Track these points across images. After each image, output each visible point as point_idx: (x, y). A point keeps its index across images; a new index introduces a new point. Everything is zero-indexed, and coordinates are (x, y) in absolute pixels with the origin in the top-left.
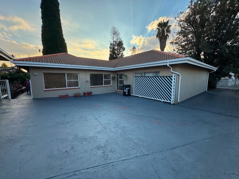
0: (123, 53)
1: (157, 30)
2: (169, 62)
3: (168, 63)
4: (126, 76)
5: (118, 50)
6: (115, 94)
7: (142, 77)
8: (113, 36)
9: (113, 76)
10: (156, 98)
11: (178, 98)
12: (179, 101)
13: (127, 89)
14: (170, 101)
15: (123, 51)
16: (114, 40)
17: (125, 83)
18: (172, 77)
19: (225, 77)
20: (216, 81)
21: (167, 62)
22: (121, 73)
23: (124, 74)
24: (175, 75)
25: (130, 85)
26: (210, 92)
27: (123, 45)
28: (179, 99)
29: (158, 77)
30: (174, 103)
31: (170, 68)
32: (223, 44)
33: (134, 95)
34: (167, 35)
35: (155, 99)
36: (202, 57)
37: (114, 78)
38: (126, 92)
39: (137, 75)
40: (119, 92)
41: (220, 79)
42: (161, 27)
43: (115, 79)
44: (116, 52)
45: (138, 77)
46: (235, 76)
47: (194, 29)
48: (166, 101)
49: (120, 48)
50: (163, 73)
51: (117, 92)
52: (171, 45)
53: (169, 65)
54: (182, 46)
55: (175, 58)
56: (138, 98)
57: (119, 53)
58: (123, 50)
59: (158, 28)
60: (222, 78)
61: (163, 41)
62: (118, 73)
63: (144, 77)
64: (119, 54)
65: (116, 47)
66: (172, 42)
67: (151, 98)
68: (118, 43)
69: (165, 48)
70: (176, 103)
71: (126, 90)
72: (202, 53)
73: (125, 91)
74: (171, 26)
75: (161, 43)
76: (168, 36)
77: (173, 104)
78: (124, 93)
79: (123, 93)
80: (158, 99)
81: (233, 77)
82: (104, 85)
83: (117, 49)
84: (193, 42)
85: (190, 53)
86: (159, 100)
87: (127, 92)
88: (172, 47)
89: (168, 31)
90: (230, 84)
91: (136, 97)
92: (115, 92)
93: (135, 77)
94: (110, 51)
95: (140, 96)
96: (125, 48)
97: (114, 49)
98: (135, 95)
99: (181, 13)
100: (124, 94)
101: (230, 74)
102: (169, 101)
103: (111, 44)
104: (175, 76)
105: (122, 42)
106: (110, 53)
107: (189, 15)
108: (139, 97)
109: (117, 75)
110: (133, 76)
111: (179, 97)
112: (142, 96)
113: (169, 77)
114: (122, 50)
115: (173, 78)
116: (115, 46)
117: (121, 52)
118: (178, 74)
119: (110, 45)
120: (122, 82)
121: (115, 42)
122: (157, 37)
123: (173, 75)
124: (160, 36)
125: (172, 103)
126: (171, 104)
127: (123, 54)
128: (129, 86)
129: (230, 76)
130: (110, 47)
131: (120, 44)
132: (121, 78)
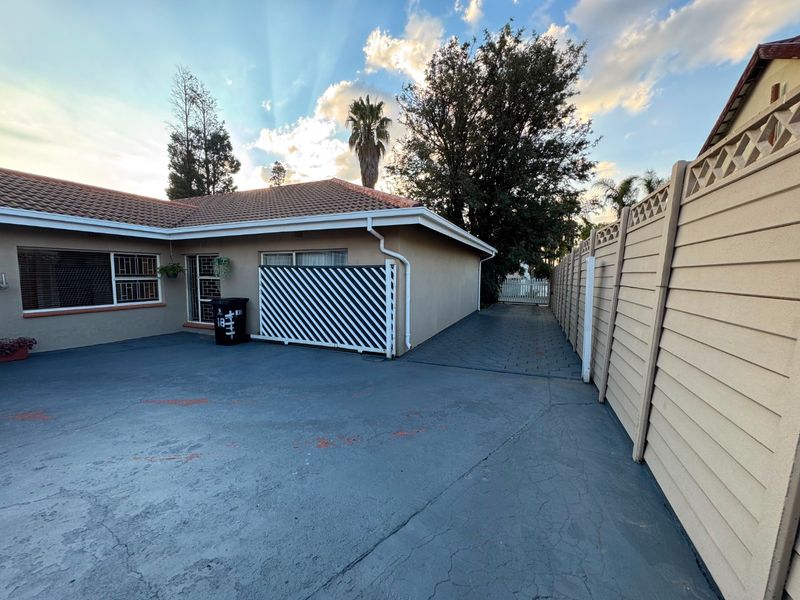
0: (230, 181)
1: (351, 123)
2: (373, 218)
3: (370, 220)
4: (229, 264)
5: (211, 167)
6: (183, 338)
7: (289, 268)
8: (183, 105)
9: (168, 263)
10: (342, 342)
11: (405, 336)
12: (409, 345)
13: (230, 315)
14: (384, 347)
15: (233, 172)
16: (191, 123)
17: (226, 292)
18: (385, 269)
19: (512, 273)
20: (497, 283)
21: (366, 219)
22: (208, 251)
23: (221, 256)
24: (392, 261)
25: (246, 300)
26: (486, 312)
27: (230, 149)
28: (408, 339)
29: (343, 269)
30: (394, 353)
31: (379, 240)
32: (504, 190)
33: (261, 337)
34: (380, 143)
35: (336, 346)
36: (466, 220)
37: (172, 273)
38: (225, 329)
39: (273, 261)
40: (200, 332)
41: (504, 278)
42: (362, 118)
43: (175, 275)
44: (202, 171)
45: (275, 268)
46: (530, 272)
47: (444, 140)
48: (372, 349)
49: (219, 159)
50: (357, 256)
51: (191, 330)
52: (389, 174)
53: (373, 227)
54: (419, 184)
55: (389, 206)
56: (274, 347)
57: (214, 177)
58: (231, 167)
59: (353, 119)
60: (509, 276)
61: (368, 159)
62: (193, 252)
63: (296, 269)
64: (216, 181)
65: (200, 154)
66: (393, 168)
67: (323, 343)
68: (209, 138)
69: (376, 182)
70: (400, 355)
71: (228, 321)
72: (467, 210)
73: (223, 323)
74: (389, 120)
75: (365, 166)
76: (384, 150)
77: (394, 358)
78: (220, 333)
79: (213, 334)
80: (346, 346)
81: (527, 274)
82: (116, 304)
83: (207, 162)
84: (445, 177)
85: (439, 205)
86: (350, 347)
87: (231, 328)
88: (393, 181)
89: (383, 134)
90: (522, 292)
91: (268, 347)
92: (185, 330)
93: (262, 269)
94: (174, 165)
95: (286, 341)
96: (239, 164)
97: (189, 159)
98: (267, 337)
99: (411, 89)
100: (221, 337)
101: (522, 265)
102: (380, 350)
103: (175, 138)
104: (392, 266)
105: (225, 137)
106: (174, 171)
107: (430, 99)
108: (282, 343)
109: (192, 259)
110: (256, 264)
111: (408, 334)
112: (293, 340)
113: (377, 268)
114: (227, 167)
115: (387, 273)
116: (195, 147)
117: (222, 174)
118: (401, 261)
119: (170, 141)
120: (211, 288)
121: (198, 132)
122: (352, 143)
123: (388, 262)
124: (359, 144)
125: (389, 356)
126: (386, 359)
127: (234, 185)
128: (241, 304)
129: (522, 272)
130: (170, 147)
131: (218, 144)
132: (207, 270)
